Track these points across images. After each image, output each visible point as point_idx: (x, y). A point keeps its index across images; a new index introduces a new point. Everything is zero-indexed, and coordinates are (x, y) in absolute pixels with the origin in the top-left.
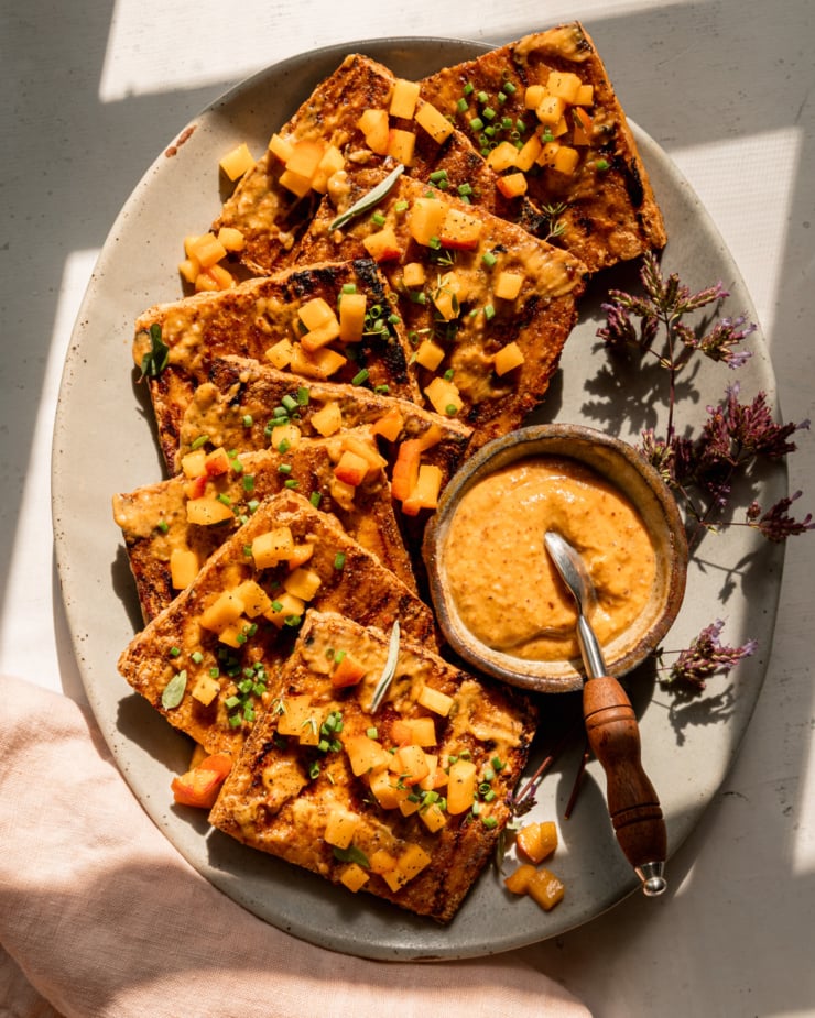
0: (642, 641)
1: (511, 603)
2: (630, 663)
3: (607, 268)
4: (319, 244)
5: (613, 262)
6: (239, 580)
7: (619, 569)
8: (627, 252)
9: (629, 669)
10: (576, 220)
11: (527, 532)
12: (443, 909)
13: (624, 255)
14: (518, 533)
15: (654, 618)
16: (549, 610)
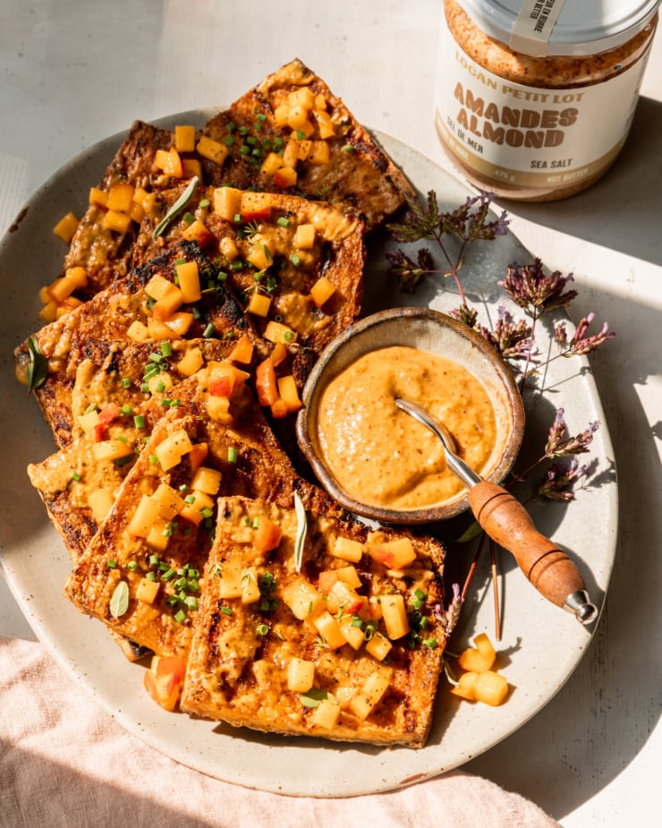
0: (503, 455)
1: (384, 458)
2: (501, 473)
3: (377, 224)
4: (147, 253)
5: (381, 218)
6: (152, 490)
7: (465, 412)
8: (388, 207)
9: (501, 478)
10: (342, 197)
11: (379, 400)
12: (415, 725)
13: (388, 211)
14: (373, 402)
15: (506, 438)
16: (419, 455)
